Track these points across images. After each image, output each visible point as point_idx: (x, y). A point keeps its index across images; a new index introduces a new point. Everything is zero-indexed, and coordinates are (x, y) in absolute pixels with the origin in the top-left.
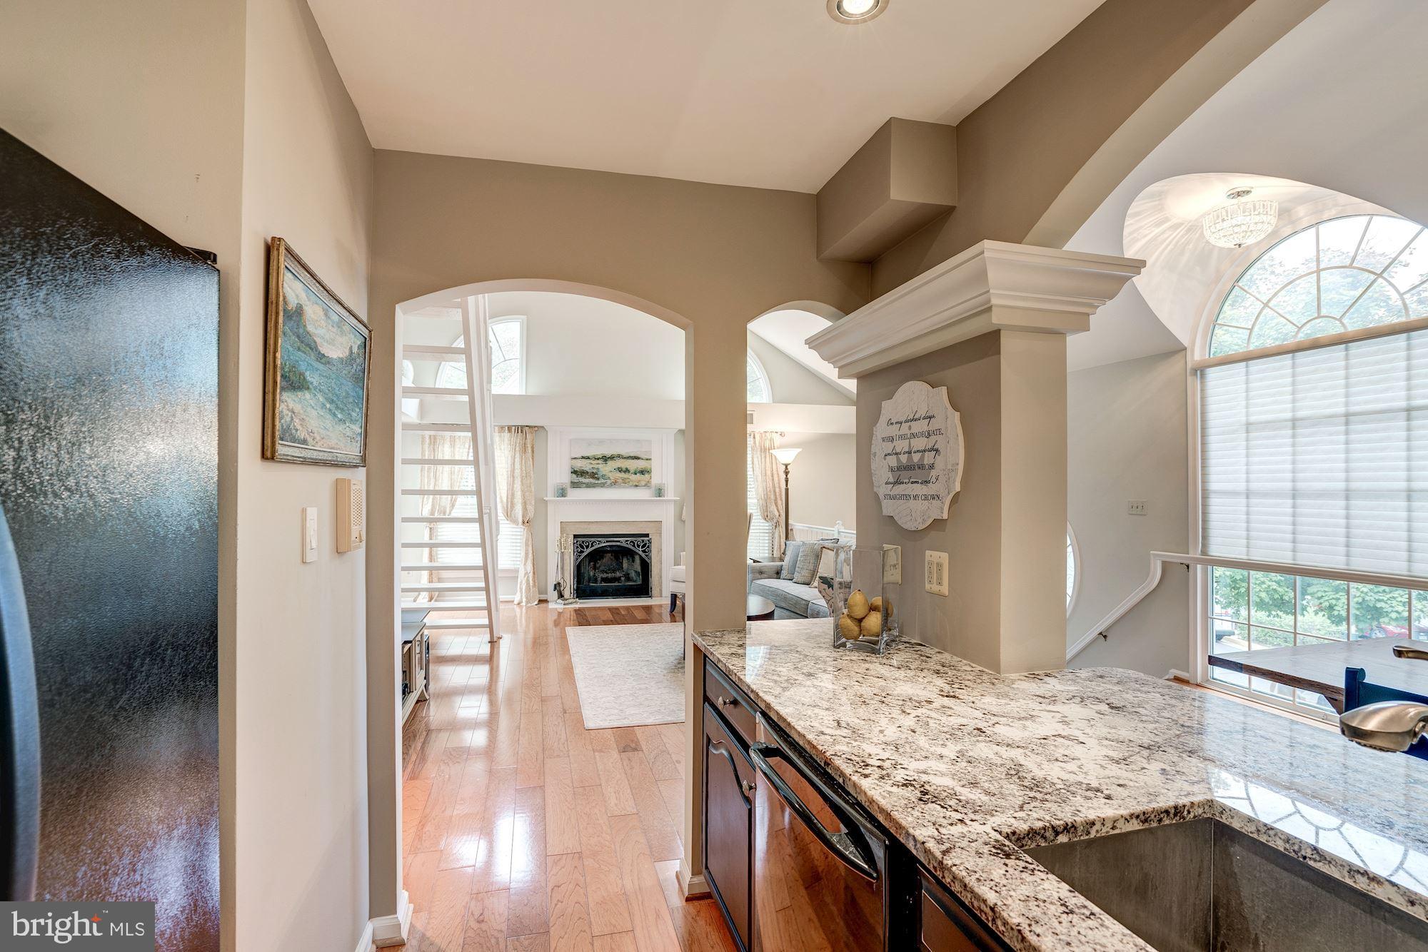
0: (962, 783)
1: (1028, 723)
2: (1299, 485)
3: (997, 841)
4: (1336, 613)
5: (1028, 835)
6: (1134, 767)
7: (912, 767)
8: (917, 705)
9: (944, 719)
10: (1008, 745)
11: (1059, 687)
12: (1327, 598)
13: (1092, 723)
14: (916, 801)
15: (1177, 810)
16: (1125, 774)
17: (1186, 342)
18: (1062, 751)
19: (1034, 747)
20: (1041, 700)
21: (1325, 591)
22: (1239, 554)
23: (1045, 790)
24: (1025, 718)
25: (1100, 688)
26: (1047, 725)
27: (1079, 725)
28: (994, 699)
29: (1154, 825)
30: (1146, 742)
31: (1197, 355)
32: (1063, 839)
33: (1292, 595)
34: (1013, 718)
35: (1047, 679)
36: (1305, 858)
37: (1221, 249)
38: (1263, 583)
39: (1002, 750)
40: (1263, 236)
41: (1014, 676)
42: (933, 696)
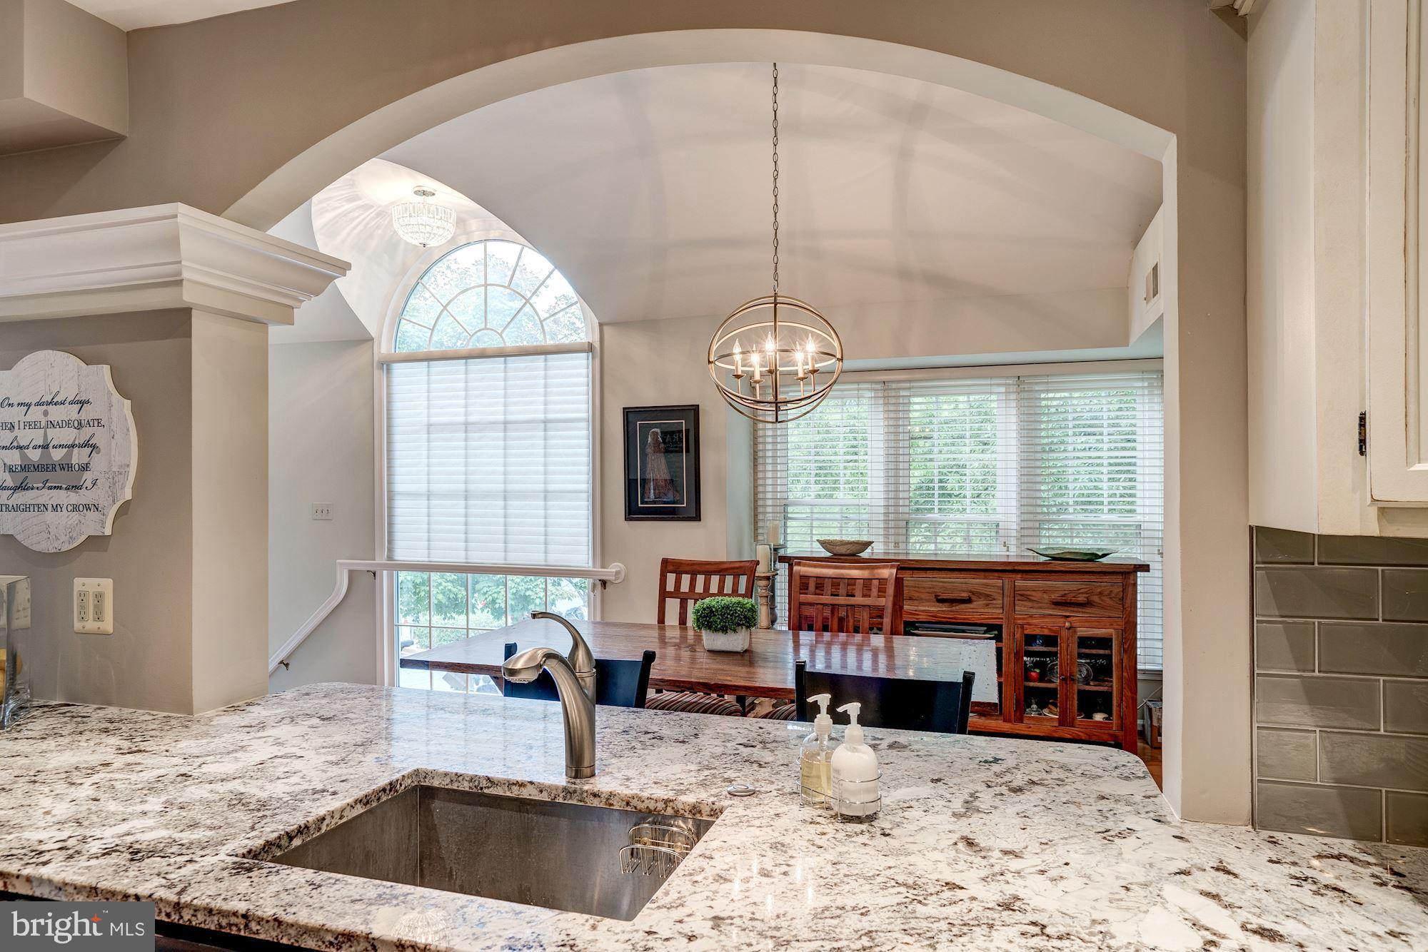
0: (179, 829)
1: (239, 755)
2: (471, 487)
3: (234, 863)
4: (497, 606)
5: (264, 849)
6: (352, 763)
7: (110, 835)
8: (90, 771)
9: (134, 777)
10: (222, 780)
11: (265, 713)
12: (490, 593)
13: (306, 737)
14: (128, 863)
15: (392, 785)
16: (345, 771)
17: (373, 333)
18: (282, 769)
19: (252, 774)
20: (248, 729)
21: (489, 587)
22: (421, 557)
23: (273, 807)
24: (236, 751)
25: (308, 705)
26: (261, 750)
27: (294, 742)
28: (192, 741)
29: (374, 804)
30: (359, 740)
31: (384, 348)
32: (297, 842)
33: (465, 593)
34: (220, 754)
35: (249, 708)
36: (481, 789)
37: (407, 243)
38: (440, 584)
39: (218, 787)
40: (444, 241)
41: (210, 713)
42: (109, 758)
